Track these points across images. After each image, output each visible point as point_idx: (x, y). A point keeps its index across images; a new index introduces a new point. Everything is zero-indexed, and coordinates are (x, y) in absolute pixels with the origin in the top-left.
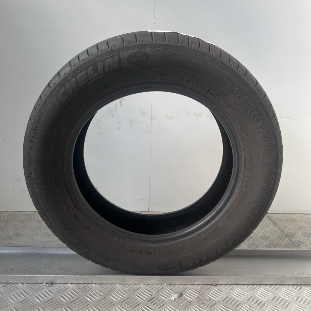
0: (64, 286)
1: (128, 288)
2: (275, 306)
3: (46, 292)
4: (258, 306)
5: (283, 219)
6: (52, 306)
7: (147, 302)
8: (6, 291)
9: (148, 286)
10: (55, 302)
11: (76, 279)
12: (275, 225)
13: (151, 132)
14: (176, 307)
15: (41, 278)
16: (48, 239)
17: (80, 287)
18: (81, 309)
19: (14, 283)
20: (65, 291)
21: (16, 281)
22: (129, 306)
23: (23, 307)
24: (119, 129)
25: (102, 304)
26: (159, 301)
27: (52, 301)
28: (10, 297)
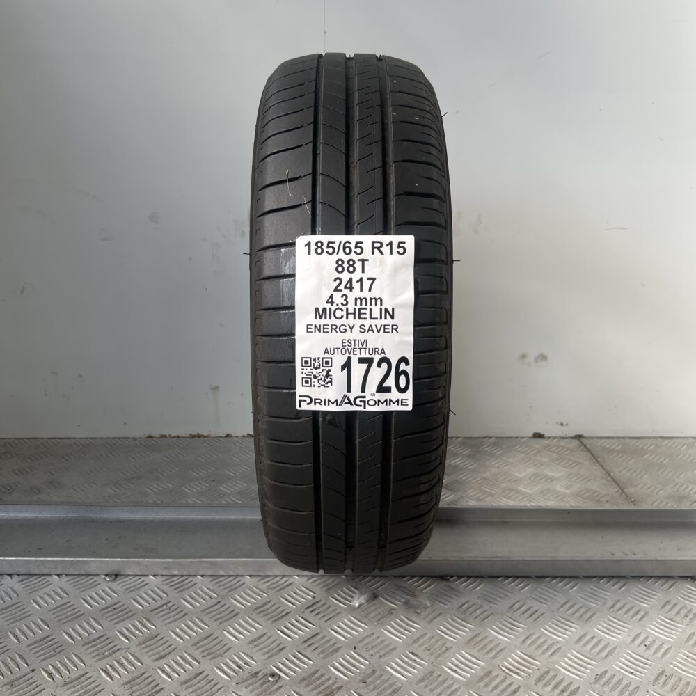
0: (139, 581)
1: (269, 584)
2: (566, 618)
3: (106, 592)
4: (529, 617)
5: (615, 448)
6: (115, 617)
7: (303, 610)
8: (26, 589)
9: (309, 579)
10: (120, 609)
11: (165, 566)
12: (594, 460)
14: (360, 619)
15: (95, 563)
16: (115, 491)
17: (172, 581)
18: (170, 623)
19: (43, 575)
20: (142, 589)
21: (45, 571)
22: (267, 617)
23: (57, 619)
25: (212, 614)
26: (328, 608)
27: (115, 607)
28: (33, 600)
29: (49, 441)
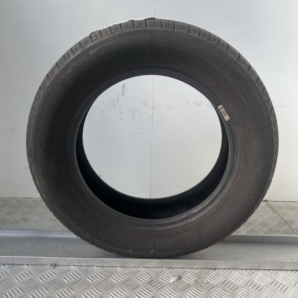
0: (67, 268)
1: (128, 271)
2: (274, 290)
3: (49, 274)
4: (256, 290)
5: (283, 206)
6: (55, 286)
7: (146, 284)
8: (12, 272)
9: (148, 269)
10: (57, 283)
11: (78, 261)
12: (275, 212)
13: (152, 121)
14: (174, 289)
15: (45, 259)
16: (54, 224)
17: (82, 269)
18: (82, 290)
19: (20, 265)
20: (67, 273)
21: (21, 263)
22: (129, 288)
23: (27, 288)
24: (121, 118)
25: (102, 286)
26: (158, 283)
27: (55, 281)
28: (15, 277)
29: (23, 199)
